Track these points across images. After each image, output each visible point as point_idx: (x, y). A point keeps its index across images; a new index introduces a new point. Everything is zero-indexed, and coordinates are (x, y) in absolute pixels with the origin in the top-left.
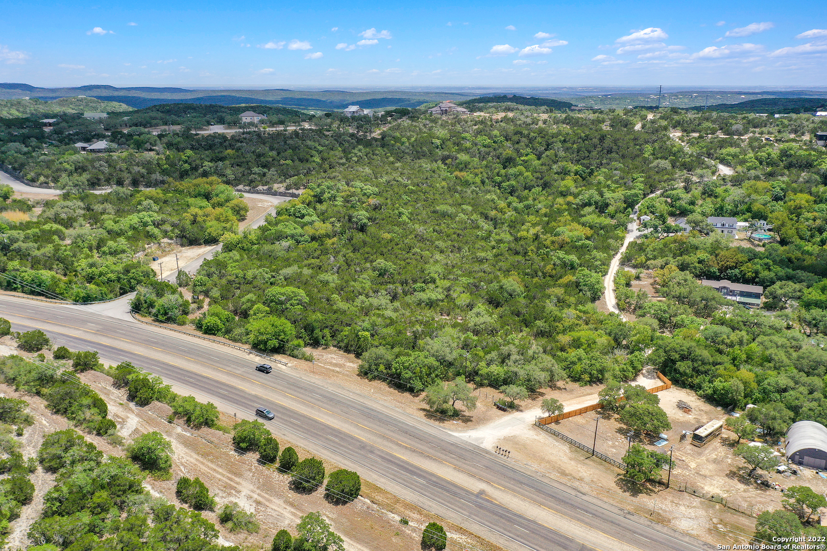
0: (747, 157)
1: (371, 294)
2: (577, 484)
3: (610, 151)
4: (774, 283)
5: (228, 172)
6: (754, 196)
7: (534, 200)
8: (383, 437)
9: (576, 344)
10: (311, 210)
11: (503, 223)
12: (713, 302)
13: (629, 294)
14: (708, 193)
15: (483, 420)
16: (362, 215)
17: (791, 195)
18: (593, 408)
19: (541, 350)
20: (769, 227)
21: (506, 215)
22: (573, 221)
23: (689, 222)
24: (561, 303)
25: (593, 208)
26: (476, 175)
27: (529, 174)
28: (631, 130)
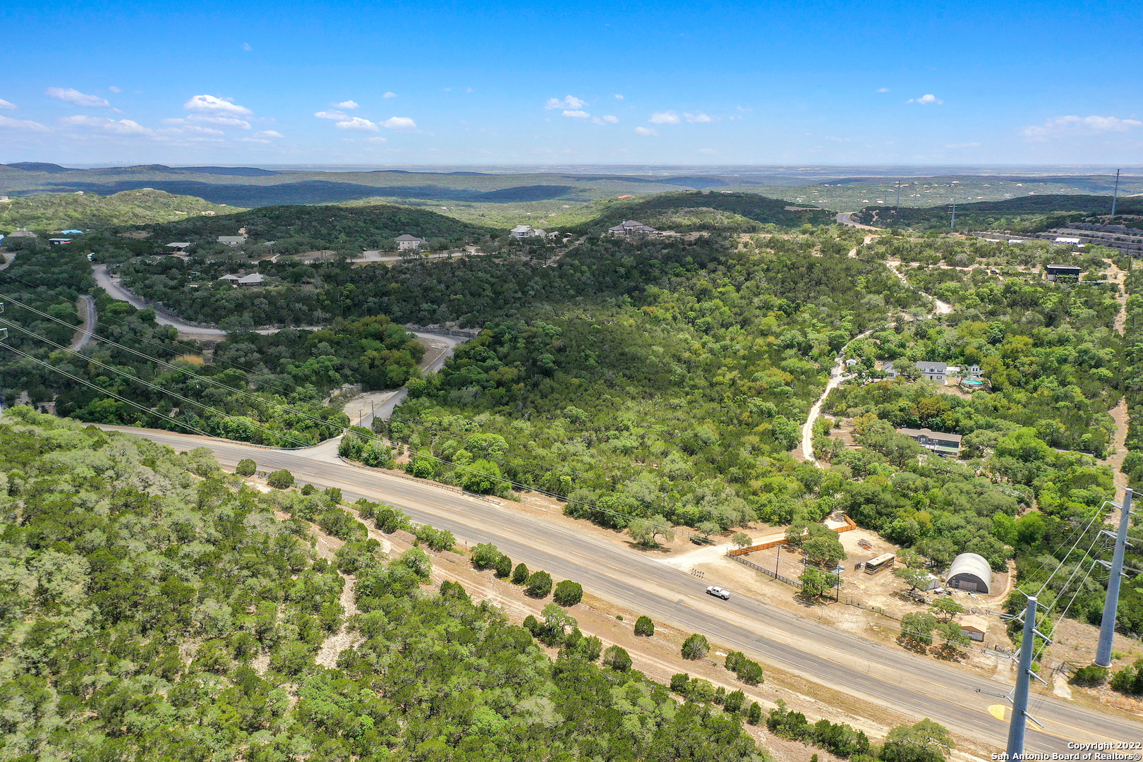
0: (968, 293)
1: (566, 441)
2: (760, 597)
3: (819, 283)
4: (972, 431)
5: (395, 308)
6: (968, 339)
7: (732, 339)
8: (592, 561)
9: (768, 488)
10: (492, 353)
11: (698, 367)
12: (908, 451)
13: (826, 443)
14: (921, 334)
15: (679, 551)
16: (547, 358)
17: (1010, 337)
18: (780, 542)
19: (734, 493)
20: (981, 372)
21: (701, 357)
22: (772, 365)
23: (896, 367)
24: (755, 450)
25: (795, 350)
26: (667, 310)
27: (726, 309)
28: (844, 258)
